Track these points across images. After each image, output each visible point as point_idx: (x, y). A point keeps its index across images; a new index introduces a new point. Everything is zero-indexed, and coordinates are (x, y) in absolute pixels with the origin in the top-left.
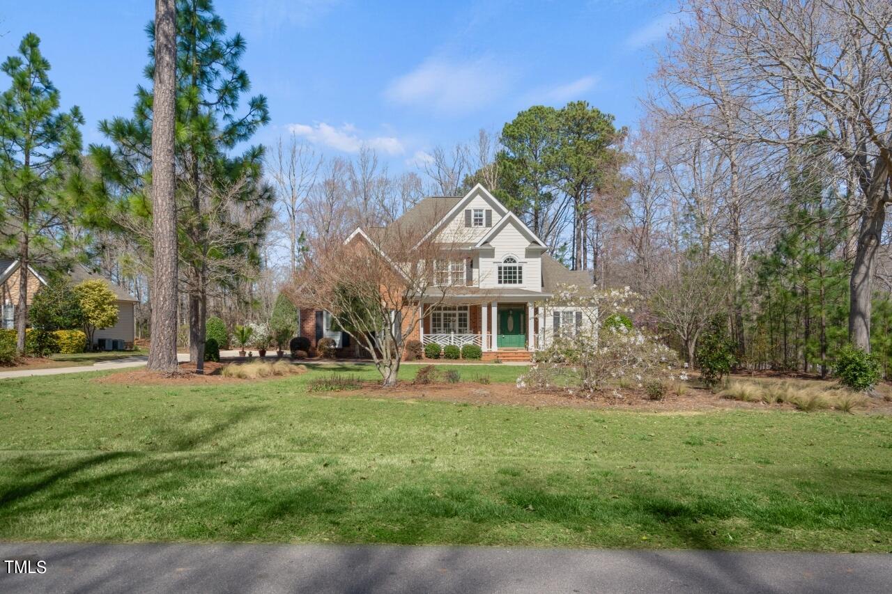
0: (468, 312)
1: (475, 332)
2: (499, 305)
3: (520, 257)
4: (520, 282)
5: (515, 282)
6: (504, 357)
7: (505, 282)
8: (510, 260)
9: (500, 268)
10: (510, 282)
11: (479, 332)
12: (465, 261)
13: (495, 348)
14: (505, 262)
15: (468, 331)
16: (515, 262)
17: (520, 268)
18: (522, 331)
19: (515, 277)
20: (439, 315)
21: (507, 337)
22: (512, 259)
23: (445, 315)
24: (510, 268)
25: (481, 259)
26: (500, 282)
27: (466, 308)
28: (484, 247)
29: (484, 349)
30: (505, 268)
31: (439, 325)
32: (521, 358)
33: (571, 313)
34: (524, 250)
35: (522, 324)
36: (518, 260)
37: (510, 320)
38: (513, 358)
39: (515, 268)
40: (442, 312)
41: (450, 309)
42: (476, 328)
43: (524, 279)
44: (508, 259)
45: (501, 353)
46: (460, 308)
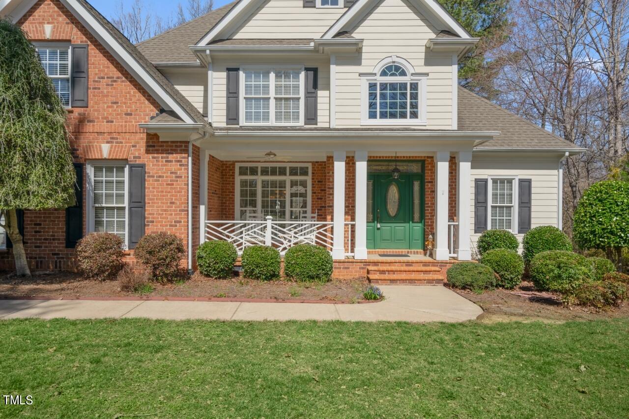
0: (309, 179)
1: (321, 217)
2: (372, 161)
3: (414, 62)
4: (414, 115)
5: (403, 116)
6: (383, 272)
7: (383, 115)
8: (394, 69)
9: (372, 86)
10: (393, 116)
11: (329, 217)
12: (302, 75)
13: (362, 252)
14: (384, 73)
15: (309, 214)
16: (403, 73)
17: (415, 86)
18: (417, 216)
19: (404, 106)
20: (253, 184)
21: (386, 228)
22: (397, 68)
23: (265, 184)
24: (393, 86)
25: (334, 68)
26: (372, 115)
27: (304, 172)
28: (340, 40)
29: (338, 253)
30: (384, 86)
31: (253, 204)
32: (422, 276)
33: (510, 181)
34: (423, 49)
35: (417, 201)
36: (410, 70)
37: (393, 193)
38: (404, 276)
39: (403, 86)
40: (259, 179)
41: (274, 172)
42: (323, 210)
43: (422, 109)
44: (389, 68)
45: (375, 263)
46: (294, 171)
